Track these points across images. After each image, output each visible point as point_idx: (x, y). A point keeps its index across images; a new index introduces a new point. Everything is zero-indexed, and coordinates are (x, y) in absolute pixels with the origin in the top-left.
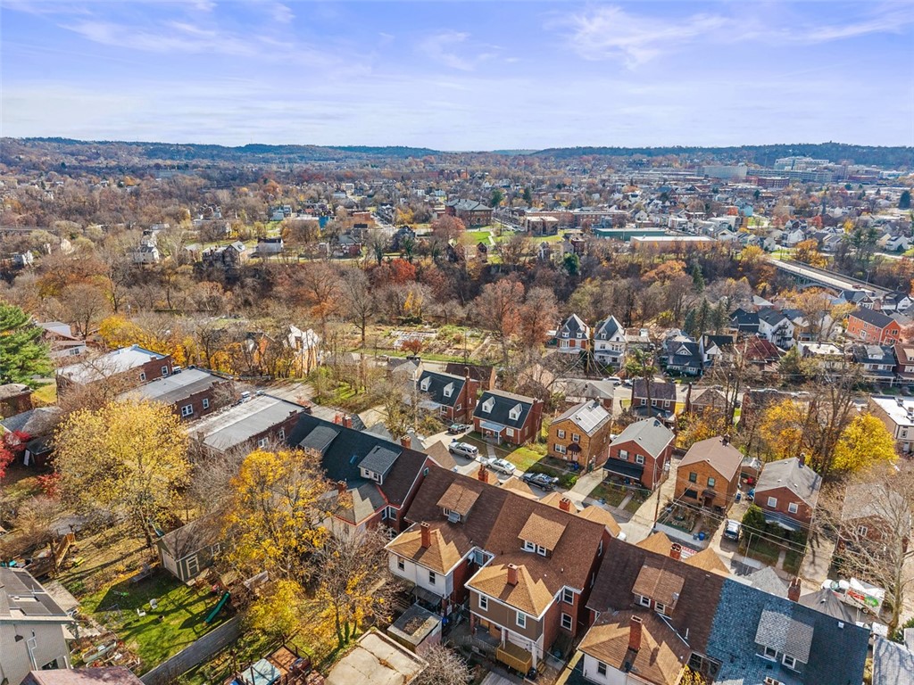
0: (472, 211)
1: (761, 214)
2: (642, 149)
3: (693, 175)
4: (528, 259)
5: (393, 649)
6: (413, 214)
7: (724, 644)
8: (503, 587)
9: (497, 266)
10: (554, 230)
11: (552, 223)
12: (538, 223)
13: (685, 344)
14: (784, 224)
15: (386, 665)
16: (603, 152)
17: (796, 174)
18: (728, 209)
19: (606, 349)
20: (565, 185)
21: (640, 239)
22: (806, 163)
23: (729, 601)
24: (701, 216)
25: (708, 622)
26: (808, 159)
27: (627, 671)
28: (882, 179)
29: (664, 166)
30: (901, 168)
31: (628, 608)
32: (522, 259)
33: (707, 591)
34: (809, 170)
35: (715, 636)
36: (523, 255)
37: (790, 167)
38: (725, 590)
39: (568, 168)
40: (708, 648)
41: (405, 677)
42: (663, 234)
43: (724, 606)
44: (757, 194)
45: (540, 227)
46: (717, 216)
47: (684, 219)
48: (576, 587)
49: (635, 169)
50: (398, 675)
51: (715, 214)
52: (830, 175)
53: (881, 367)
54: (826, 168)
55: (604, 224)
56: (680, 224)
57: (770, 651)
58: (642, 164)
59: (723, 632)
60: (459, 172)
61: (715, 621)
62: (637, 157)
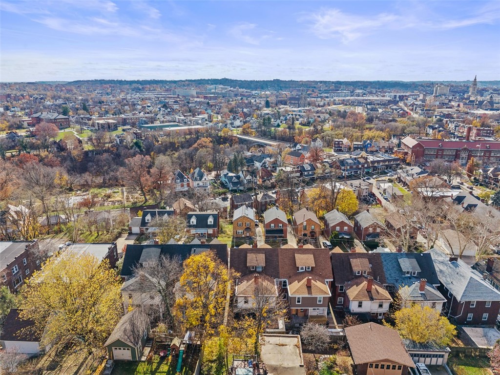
0: (55, 119)
1: (214, 113)
2: (135, 81)
3: (171, 95)
4: (110, 145)
5: (278, 338)
6: (8, 124)
7: (391, 277)
8: (306, 289)
9: (92, 151)
10: (115, 128)
11: (113, 123)
12: (104, 124)
13: (234, 176)
14: (229, 117)
15: (283, 345)
16: (113, 82)
17: (218, 93)
18: (201, 111)
19: (200, 185)
20: (103, 102)
21: (168, 129)
22: (222, 88)
23: (385, 261)
24: (190, 115)
25: (382, 271)
26: (222, 86)
27: (373, 300)
28: (253, 95)
29: (152, 90)
30: (258, 89)
31: (353, 279)
32: (107, 145)
33: (376, 260)
34: (224, 91)
35: (387, 275)
36: (107, 143)
37: (214, 90)
38: (382, 257)
39: (96, 92)
40: (387, 281)
41: (296, 345)
42: (177, 126)
43: (385, 263)
44: (208, 103)
45: (106, 126)
46: (198, 115)
47: (183, 118)
48: (330, 278)
49: (137, 92)
50: (292, 347)
51: (197, 114)
52: (233, 93)
53: (310, 173)
54: (230, 90)
55: (143, 122)
56: (183, 120)
57: (408, 273)
58: (140, 89)
59: (389, 273)
60: (22, 95)
61: (384, 270)
62: (134, 85)
